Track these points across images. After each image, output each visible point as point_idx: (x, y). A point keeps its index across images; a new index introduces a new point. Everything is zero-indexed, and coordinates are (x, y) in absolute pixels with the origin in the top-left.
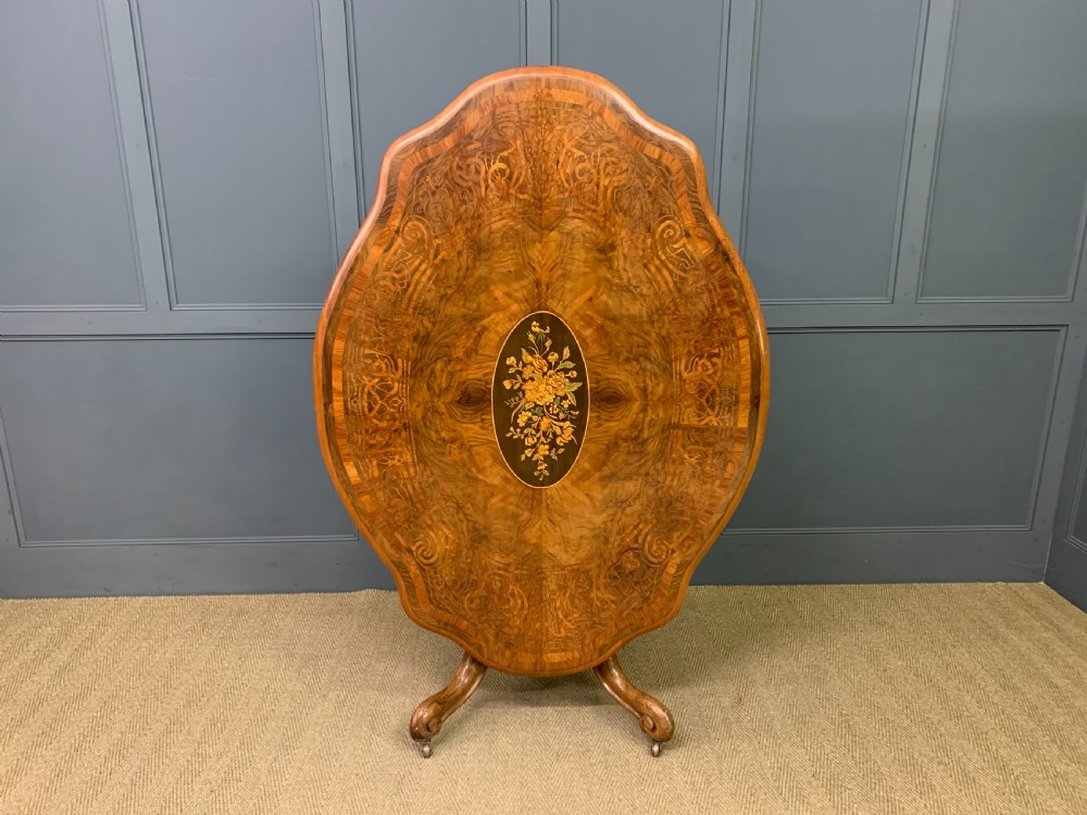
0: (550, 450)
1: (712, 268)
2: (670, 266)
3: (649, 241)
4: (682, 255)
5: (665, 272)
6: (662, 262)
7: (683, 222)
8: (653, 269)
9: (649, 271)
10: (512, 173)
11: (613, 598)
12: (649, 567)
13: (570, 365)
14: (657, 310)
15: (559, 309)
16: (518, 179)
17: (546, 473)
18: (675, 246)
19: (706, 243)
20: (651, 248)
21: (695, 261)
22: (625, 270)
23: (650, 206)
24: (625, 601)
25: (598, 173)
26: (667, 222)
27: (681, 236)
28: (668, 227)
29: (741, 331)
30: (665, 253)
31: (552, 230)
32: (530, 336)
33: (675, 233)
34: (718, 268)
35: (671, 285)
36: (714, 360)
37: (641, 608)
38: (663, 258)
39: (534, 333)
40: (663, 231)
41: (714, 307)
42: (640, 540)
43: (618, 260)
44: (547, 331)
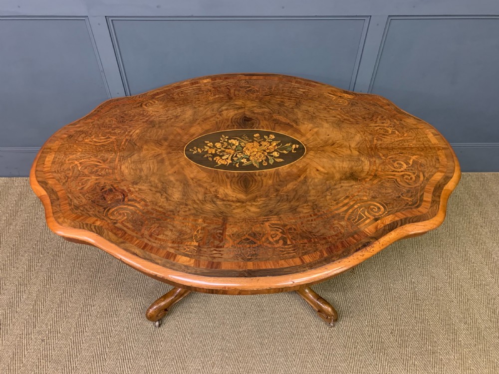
0: (211, 154)
1: (356, 236)
2: (351, 211)
3: (365, 198)
4: (361, 217)
5: (345, 208)
6: (353, 206)
7: (385, 216)
8: (346, 201)
9: (345, 199)
10: (387, 135)
11: (86, 188)
12: (105, 209)
13: (271, 162)
14: (316, 205)
15: (308, 156)
16: (385, 138)
17: (195, 152)
18: (366, 213)
19: (374, 230)
20: (360, 200)
21: (357, 225)
22: (342, 187)
23: (390, 197)
24: (80, 195)
25: (402, 171)
26: (381, 207)
27: (374, 216)
28: (379, 208)
29: (307, 259)
30: (360, 207)
31: (359, 152)
32: (289, 144)
33: (376, 212)
34: (356, 240)
35: (337, 212)
36: (281, 242)
37: (70, 205)
38: (356, 206)
39: (291, 146)
40: (375, 206)
41: (325, 238)
42: (130, 203)
43: (348, 183)
44: (293, 151)
